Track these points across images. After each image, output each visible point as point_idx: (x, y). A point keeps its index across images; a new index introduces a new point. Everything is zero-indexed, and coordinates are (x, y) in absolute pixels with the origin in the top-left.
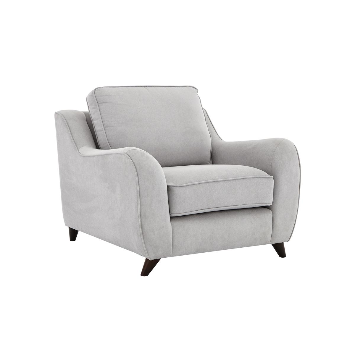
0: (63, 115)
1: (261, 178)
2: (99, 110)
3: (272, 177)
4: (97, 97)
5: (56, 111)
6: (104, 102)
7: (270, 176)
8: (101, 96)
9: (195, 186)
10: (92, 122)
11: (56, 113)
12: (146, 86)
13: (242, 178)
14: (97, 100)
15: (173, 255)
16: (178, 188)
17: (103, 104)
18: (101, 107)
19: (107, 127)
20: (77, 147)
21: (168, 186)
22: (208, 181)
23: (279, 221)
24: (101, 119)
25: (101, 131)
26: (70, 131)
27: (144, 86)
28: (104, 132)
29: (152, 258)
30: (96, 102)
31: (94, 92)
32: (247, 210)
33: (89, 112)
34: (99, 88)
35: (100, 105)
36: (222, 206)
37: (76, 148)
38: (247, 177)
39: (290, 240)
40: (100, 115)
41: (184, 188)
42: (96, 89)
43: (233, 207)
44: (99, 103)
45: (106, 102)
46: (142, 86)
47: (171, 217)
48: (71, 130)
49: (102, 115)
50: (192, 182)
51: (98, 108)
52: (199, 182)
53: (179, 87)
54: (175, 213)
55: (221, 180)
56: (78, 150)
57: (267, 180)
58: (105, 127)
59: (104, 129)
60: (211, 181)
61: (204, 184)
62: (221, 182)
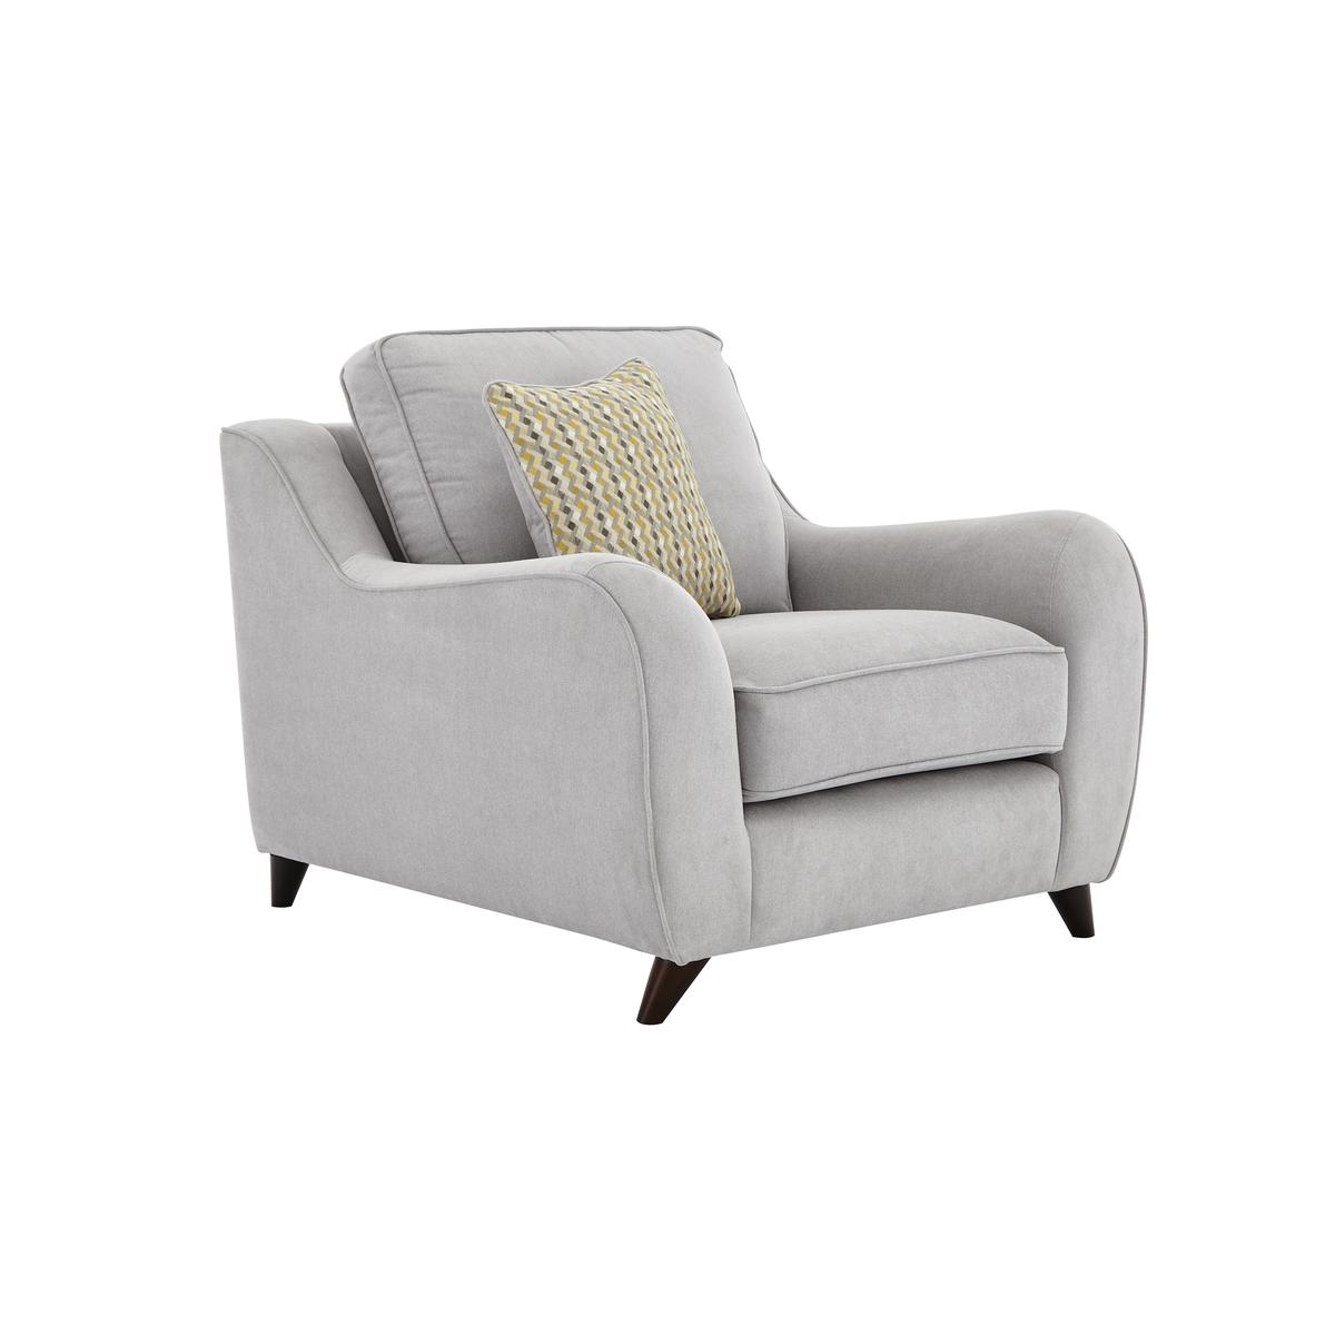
0: (260, 438)
1: (1030, 655)
2: (402, 420)
3: (1063, 649)
4: (393, 372)
5: (227, 426)
6: (421, 390)
7: (1053, 648)
8: (406, 367)
9: (825, 690)
10: (370, 463)
11: (227, 433)
12: (555, 330)
13: (971, 655)
14: (395, 381)
15: (755, 941)
16: (775, 699)
17: (418, 395)
18: (409, 408)
19: (440, 480)
20: (332, 557)
21: (736, 692)
22: (866, 671)
23: (1082, 805)
24: (413, 451)
25: (413, 495)
26: (299, 498)
27: (548, 330)
28: (430, 498)
29: (682, 958)
30: (390, 388)
31: (378, 354)
32: (978, 772)
33: (356, 429)
34: (395, 336)
35: (405, 399)
36: (914, 759)
37: (330, 560)
38: (986, 653)
39: (1113, 875)
40: (408, 438)
41: (793, 697)
42: (385, 341)
43: (947, 760)
44: (401, 391)
45: (427, 390)
46: (540, 330)
47: (745, 804)
48: (300, 494)
49: (417, 436)
50: (814, 677)
51: (399, 410)
52: (840, 676)
53: (659, 330)
54: (764, 788)
55: (908, 665)
56: (340, 569)
57: (1047, 660)
58: (433, 482)
59: (427, 490)
60: (876, 669)
61: (854, 682)
62: (907, 673)
